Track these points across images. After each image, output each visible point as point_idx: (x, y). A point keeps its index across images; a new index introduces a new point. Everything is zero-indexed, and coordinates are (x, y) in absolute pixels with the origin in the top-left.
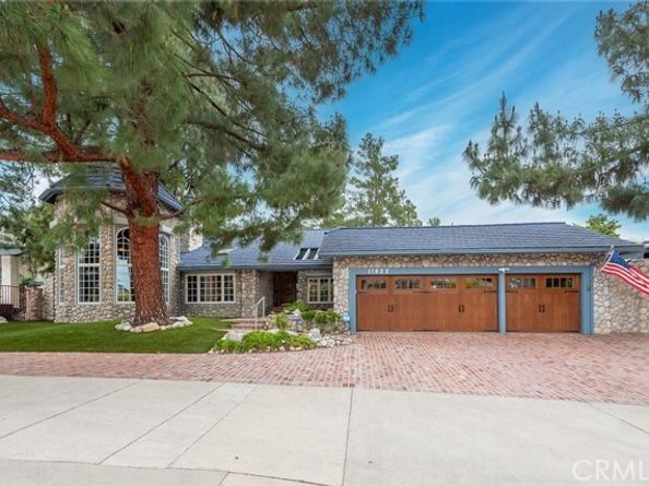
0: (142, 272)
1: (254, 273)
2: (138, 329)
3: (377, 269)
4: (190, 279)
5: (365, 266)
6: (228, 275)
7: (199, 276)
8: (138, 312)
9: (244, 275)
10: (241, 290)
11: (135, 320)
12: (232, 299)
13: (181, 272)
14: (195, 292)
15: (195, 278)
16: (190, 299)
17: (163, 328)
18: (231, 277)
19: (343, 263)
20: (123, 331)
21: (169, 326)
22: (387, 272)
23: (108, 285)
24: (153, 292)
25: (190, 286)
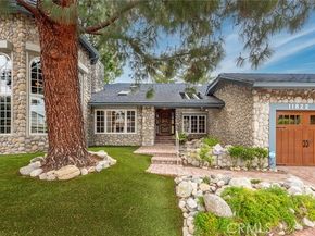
0: (57, 98)
1: (153, 109)
2: (50, 175)
3: (297, 104)
4: (98, 113)
5: (286, 101)
6: (131, 110)
7: (106, 111)
8: (51, 149)
9: (144, 111)
10: (141, 123)
11: (48, 160)
12: (133, 130)
13: (92, 107)
14: (103, 124)
15: (103, 113)
16: (98, 130)
17: (85, 171)
18: (133, 113)
19: (264, 98)
20: (29, 178)
21: (91, 169)
22: (307, 108)
23: (20, 116)
24: (70, 124)
25: (98, 119)
